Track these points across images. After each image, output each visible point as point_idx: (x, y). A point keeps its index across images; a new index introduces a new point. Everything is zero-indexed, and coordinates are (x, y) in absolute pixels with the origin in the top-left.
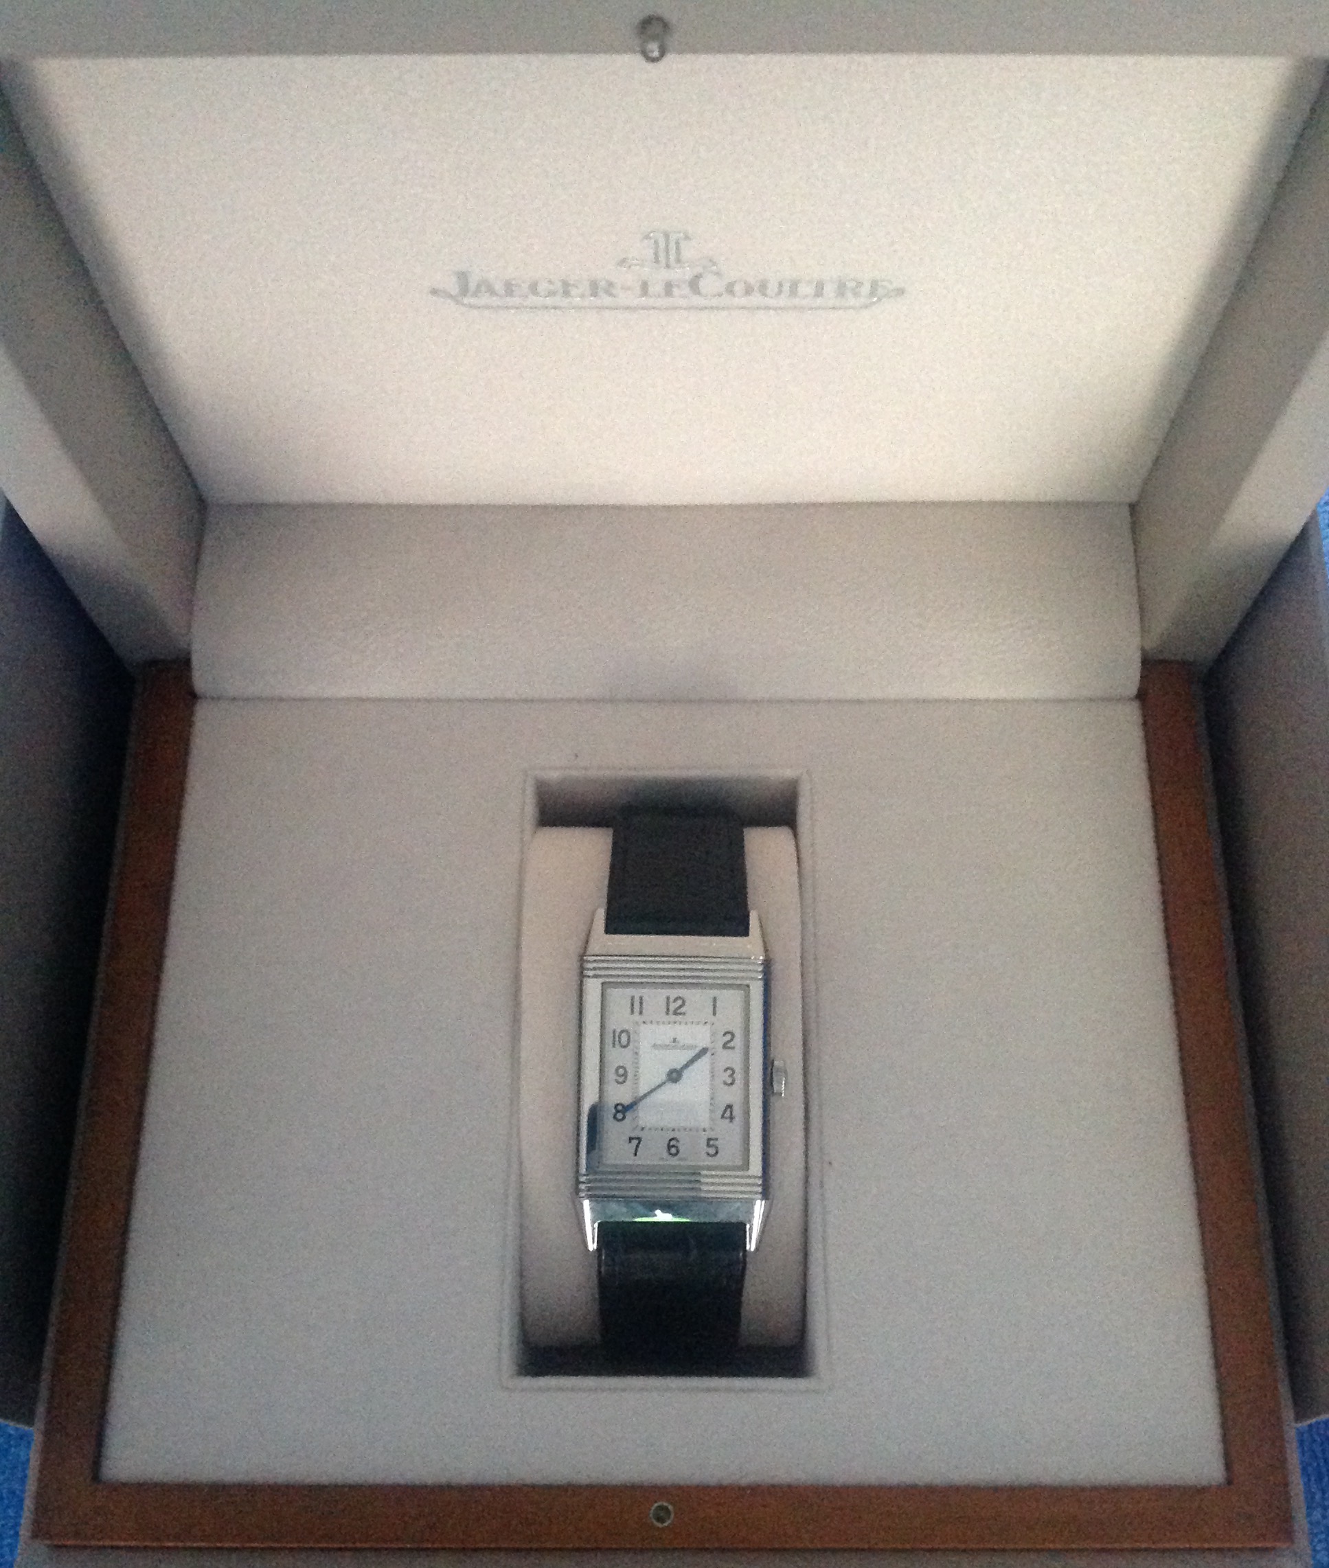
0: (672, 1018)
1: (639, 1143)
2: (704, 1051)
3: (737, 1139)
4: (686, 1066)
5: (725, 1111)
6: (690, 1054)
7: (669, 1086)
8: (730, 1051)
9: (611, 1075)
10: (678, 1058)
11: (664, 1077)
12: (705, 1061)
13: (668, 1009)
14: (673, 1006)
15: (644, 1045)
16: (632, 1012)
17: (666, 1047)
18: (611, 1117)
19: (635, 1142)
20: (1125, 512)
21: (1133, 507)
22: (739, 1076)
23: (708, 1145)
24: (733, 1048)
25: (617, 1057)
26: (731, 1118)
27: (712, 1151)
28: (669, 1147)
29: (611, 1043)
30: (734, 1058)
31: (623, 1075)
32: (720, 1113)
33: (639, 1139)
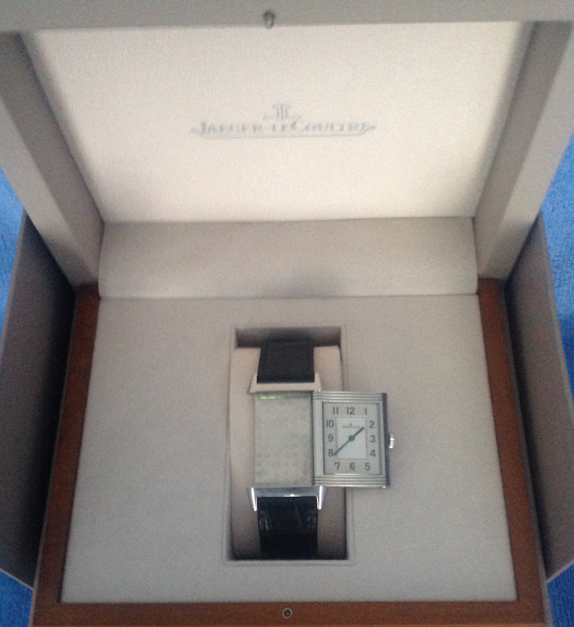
0: (349, 416)
1: (339, 466)
2: (362, 429)
3: (377, 462)
4: (357, 434)
5: (372, 452)
6: (357, 430)
7: (350, 443)
8: (372, 428)
9: (327, 438)
10: (353, 432)
11: (347, 439)
12: (363, 433)
13: (348, 411)
14: (350, 411)
15: (339, 427)
16: (334, 413)
17: (347, 427)
18: (327, 455)
19: (337, 465)
20: (470, 220)
21: (474, 219)
22: (376, 438)
23: (366, 466)
24: (373, 428)
25: (329, 431)
26: (374, 455)
27: (367, 468)
28: (351, 467)
29: (326, 425)
30: (375, 431)
31: (331, 438)
32: (370, 452)
33: (339, 463)
